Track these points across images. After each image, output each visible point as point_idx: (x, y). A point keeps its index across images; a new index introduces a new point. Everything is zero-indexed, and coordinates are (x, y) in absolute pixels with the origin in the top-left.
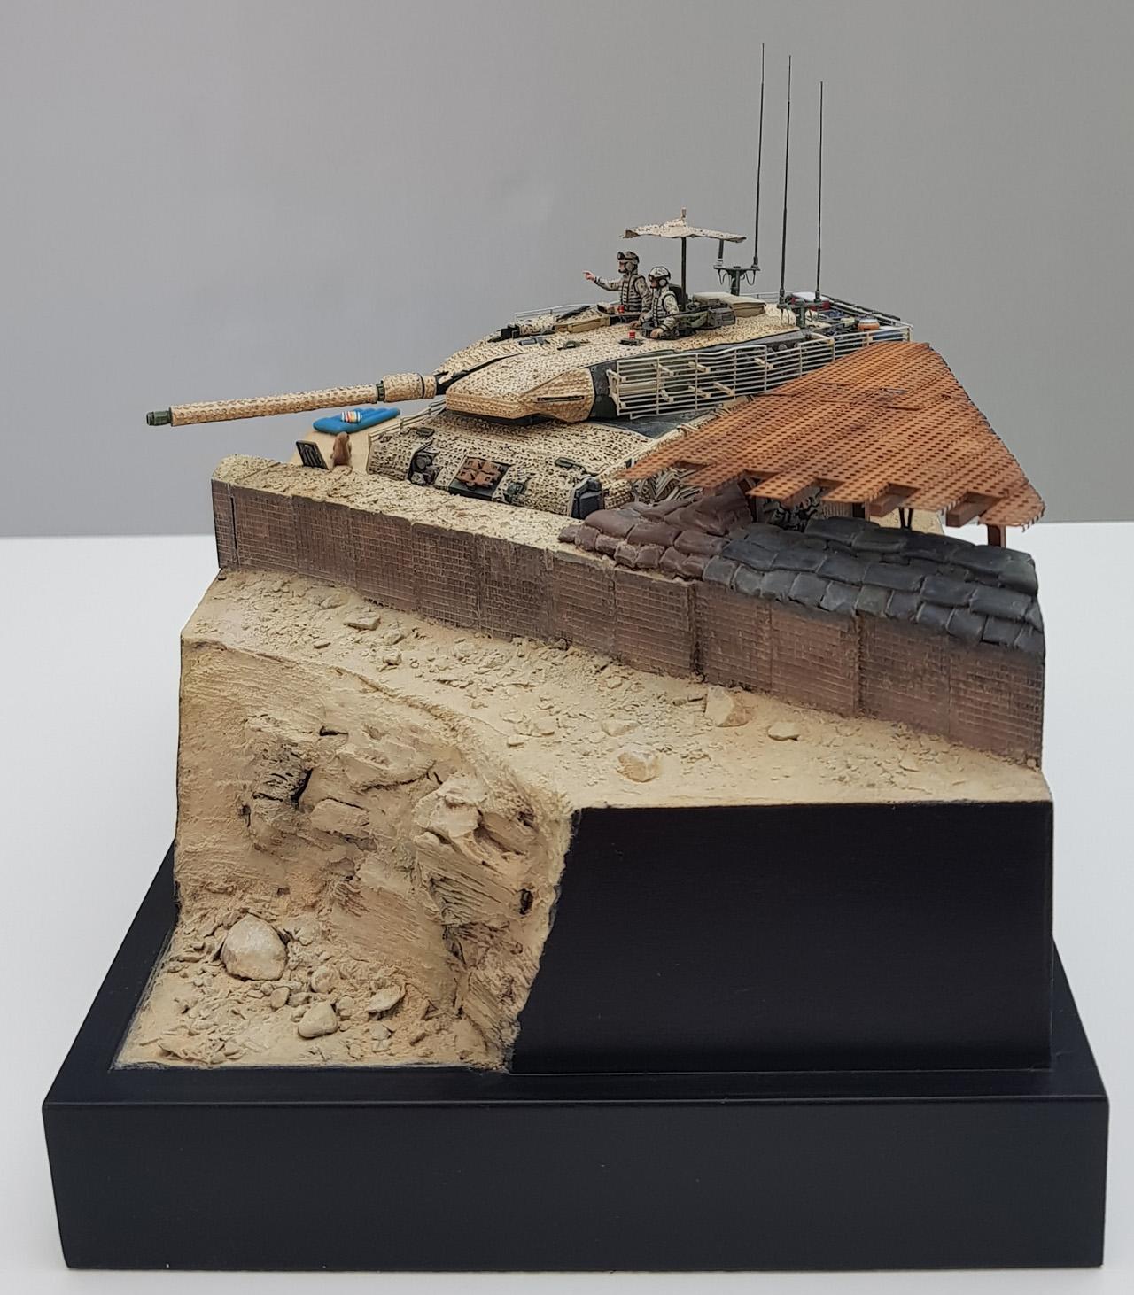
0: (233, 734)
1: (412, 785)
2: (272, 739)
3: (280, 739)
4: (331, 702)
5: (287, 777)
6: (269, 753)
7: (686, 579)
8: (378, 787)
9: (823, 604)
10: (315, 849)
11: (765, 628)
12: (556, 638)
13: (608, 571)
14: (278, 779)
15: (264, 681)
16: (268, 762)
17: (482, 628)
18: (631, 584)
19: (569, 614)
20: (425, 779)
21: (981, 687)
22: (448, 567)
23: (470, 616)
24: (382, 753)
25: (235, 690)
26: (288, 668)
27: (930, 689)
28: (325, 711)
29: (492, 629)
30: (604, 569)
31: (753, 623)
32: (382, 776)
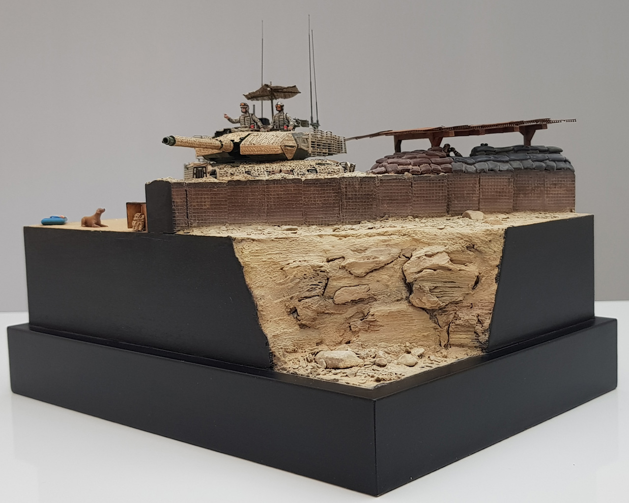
0: (276, 276)
1: (393, 263)
2: (308, 268)
3: (313, 267)
4: (328, 247)
5: (320, 284)
6: (307, 275)
7: (445, 173)
8: (376, 270)
9: (501, 169)
10: (335, 316)
11: (477, 186)
12: (381, 217)
13: (409, 179)
14: (314, 287)
15: (283, 249)
16: (307, 280)
17: (342, 222)
18: (420, 181)
19: (388, 203)
20: (399, 259)
21: (555, 187)
22: (322, 197)
23: (335, 218)
24: (372, 256)
25: (269, 256)
26: (293, 240)
27: (537, 194)
28: (325, 251)
29: (347, 221)
30: (406, 178)
31: (471, 185)
32: (377, 264)
